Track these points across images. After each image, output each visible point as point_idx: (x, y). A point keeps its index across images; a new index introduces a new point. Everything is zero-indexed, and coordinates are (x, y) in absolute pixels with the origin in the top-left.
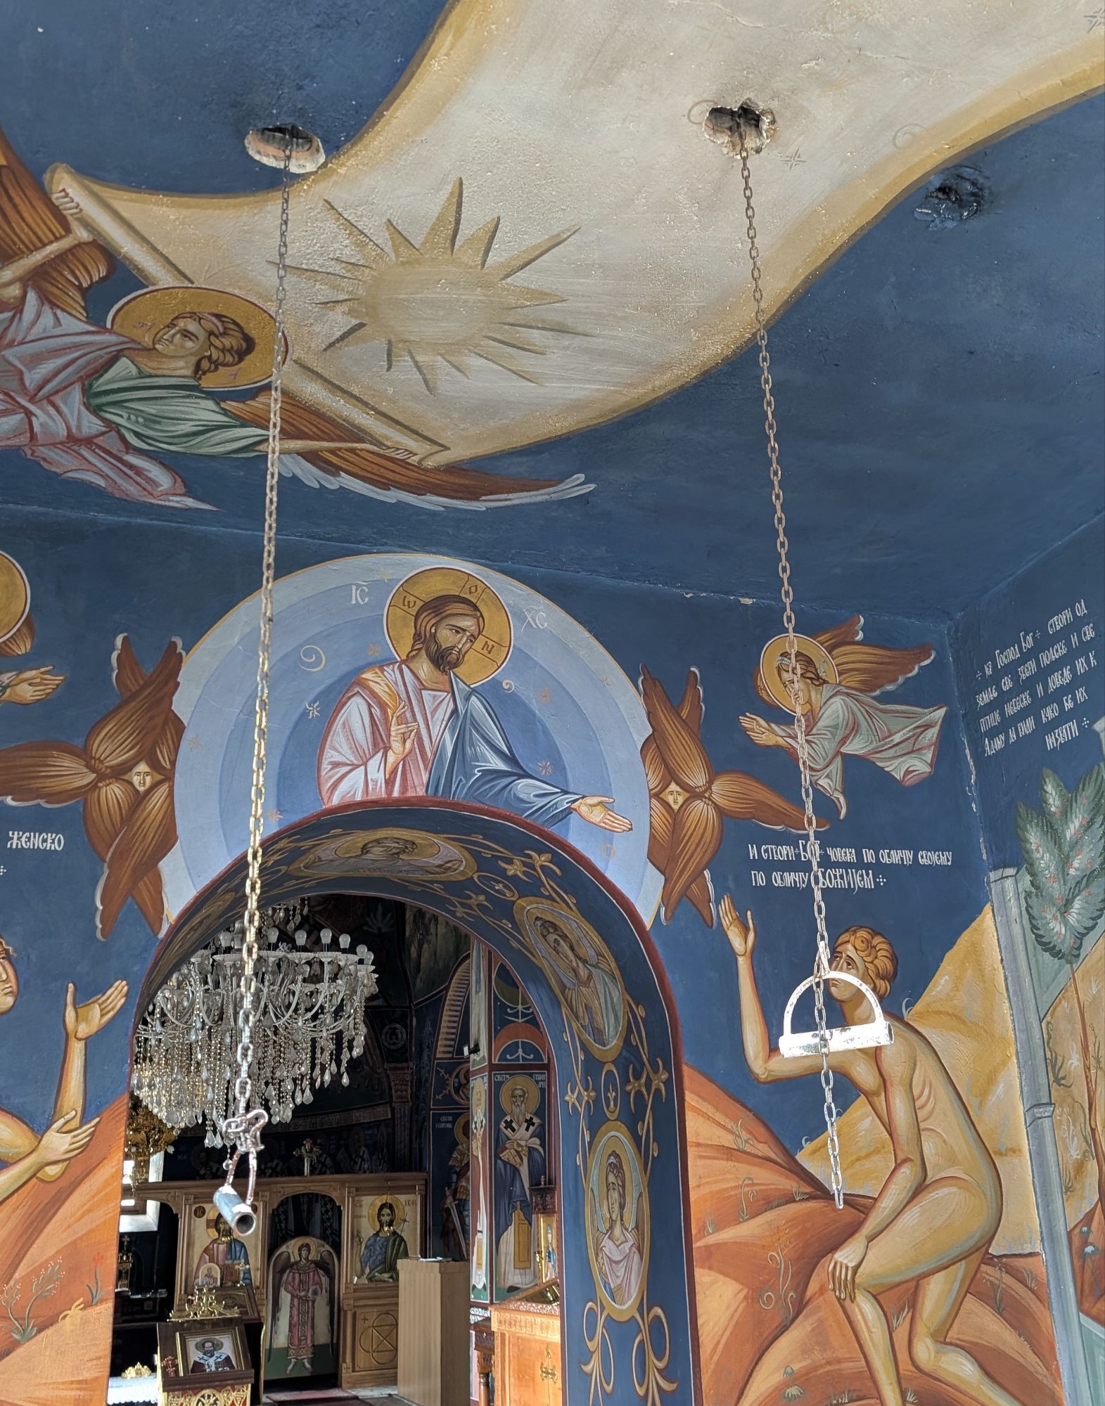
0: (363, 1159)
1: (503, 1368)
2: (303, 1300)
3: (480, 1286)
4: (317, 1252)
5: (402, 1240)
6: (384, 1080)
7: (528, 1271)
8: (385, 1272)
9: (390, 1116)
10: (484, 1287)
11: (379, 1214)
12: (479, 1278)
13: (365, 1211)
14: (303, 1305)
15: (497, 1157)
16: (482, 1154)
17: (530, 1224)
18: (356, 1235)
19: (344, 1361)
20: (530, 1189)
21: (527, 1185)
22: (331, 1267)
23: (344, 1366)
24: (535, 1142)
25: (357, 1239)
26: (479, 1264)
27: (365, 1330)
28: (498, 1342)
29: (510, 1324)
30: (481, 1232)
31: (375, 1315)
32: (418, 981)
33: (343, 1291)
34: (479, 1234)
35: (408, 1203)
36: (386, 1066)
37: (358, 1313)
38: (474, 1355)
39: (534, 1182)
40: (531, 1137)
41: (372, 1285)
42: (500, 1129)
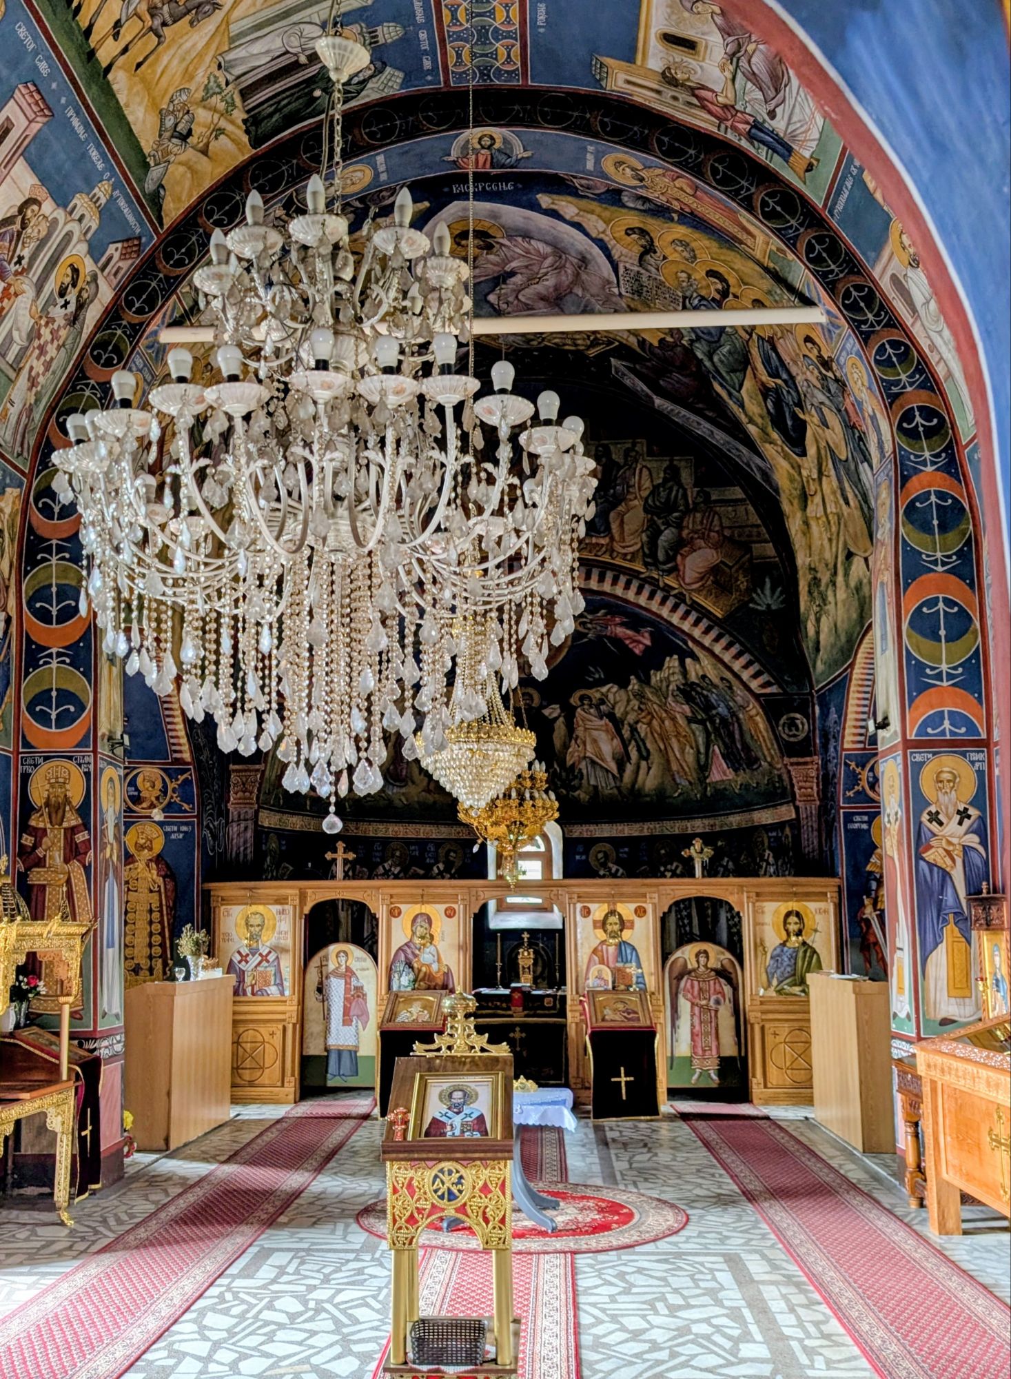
0: (768, 864)
1: (936, 1123)
2: (705, 1009)
3: (902, 1015)
4: (718, 960)
5: (814, 952)
6: (785, 777)
7: (967, 1000)
8: (795, 985)
9: (794, 816)
10: (908, 1016)
11: (785, 923)
12: (901, 1004)
13: (768, 918)
14: (706, 1014)
15: (919, 857)
16: (899, 854)
17: (969, 943)
18: (760, 944)
19: (754, 1076)
20: (968, 900)
21: (962, 893)
22: (733, 976)
23: (754, 1081)
24: (973, 840)
25: (760, 949)
26: (901, 989)
27: (776, 1045)
28: (926, 1090)
29: (943, 1071)
30: (901, 949)
31: (787, 1030)
32: (819, 663)
33: (748, 1002)
34: (898, 952)
35: (820, 911)
36: (786, 760)
37: (767, 1026)
38: (899, 1098)
39: (974, 892)
40: (966, 834)
41: (782, 998)
42: (921, 823)
